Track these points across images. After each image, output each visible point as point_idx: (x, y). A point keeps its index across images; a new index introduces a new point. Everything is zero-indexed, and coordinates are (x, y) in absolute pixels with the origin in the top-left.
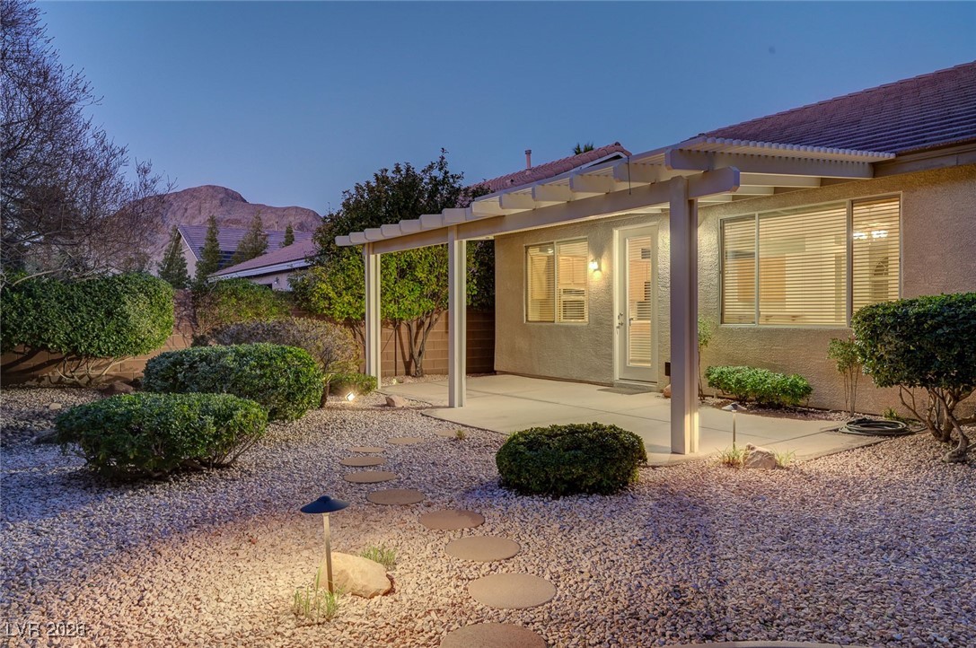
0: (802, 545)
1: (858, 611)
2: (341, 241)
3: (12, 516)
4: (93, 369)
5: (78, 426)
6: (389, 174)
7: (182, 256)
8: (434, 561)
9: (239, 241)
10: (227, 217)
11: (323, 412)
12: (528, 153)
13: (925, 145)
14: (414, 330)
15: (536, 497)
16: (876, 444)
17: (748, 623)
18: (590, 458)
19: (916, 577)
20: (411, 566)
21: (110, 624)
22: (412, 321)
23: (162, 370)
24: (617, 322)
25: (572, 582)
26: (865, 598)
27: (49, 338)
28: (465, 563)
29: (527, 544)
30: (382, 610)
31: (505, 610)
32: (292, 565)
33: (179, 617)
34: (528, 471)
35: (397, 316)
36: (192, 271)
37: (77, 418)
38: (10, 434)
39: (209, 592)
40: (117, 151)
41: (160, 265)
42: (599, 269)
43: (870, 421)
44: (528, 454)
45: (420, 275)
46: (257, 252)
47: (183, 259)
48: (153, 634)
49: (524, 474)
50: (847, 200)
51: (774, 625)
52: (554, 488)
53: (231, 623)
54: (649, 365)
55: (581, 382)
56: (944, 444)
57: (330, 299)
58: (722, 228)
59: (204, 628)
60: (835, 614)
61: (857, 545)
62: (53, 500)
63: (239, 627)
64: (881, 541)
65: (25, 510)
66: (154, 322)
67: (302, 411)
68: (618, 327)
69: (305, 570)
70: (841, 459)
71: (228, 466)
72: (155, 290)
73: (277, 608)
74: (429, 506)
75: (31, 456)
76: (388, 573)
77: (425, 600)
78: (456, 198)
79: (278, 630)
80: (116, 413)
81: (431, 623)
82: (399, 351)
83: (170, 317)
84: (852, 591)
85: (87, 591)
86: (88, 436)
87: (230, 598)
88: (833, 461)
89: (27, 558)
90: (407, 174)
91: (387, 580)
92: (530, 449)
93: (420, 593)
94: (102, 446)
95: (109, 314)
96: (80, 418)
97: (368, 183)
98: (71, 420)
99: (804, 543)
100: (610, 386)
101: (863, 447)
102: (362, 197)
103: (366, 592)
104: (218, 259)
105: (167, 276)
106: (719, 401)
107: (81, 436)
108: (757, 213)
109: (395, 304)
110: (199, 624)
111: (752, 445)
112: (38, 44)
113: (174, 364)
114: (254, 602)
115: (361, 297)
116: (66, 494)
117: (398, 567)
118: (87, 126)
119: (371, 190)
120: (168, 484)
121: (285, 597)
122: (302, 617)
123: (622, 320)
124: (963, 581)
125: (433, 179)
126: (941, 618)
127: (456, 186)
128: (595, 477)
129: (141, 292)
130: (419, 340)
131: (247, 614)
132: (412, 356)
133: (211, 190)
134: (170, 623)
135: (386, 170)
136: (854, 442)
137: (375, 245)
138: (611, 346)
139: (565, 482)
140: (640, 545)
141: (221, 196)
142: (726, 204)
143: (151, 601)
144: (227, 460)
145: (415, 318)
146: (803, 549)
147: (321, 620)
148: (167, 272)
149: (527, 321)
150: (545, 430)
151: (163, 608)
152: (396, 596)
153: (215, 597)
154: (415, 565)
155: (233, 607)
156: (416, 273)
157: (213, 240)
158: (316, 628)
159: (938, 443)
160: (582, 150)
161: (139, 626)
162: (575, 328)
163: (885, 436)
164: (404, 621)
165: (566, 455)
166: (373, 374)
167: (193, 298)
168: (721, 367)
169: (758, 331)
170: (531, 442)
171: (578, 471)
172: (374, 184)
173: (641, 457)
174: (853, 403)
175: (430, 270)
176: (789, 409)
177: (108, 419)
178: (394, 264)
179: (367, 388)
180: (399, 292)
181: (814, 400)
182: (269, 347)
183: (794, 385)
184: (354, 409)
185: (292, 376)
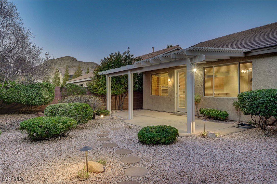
0: (218, 160)
1: (229, 178)
2: (100, 73)
3: (7, 150)
4: (33, 108)
5: (25, 126)
6: (114, 55)
7: (59, 76)
8: (117, 163)
9: (74, 72)
10: (72, 65)
11: (93, 121)
12: (153, 48)
13: (259, 47)
14: (121, 97)
15: (148, 145)
16: (245, 131)
17: (198, 181)
18: (162, 135)
19: (247, 169)
20: (110, 165)
21: (29, 180)
22: (120, 95)
23: (49, 110)
24: (176, 96)
25: (153, 169)
26: (231, 175)
27: (21, 100)
28: (125, 164)
29: (143, 159)
30: (101, 177)
31: (133, 177)
32: (79, 164)
33: (47, 178)
34: (146, 138)
35: (116, 94)
36: (61, 81)
37: (25, 123)
38: (10, 127)
39: (56, 171)
40: (40, 49)
41: (53, 79)
42: (171, 81)
43: (244, 124)
44: (146, 133)
45: (122, 82)
46: (79, 75)
47: (59, 77)
48: (40, 182)
50: (238, 62)
51: (205, 182)
52: (153, 143)
53: (61, 180)
54: (185, 107)
55: (166, 112)
56: (263, 131)
57: (97, 89)
58: (204, 70)
59: (54, 181)
60: (222, 179)
61: (233, 160)
62: (19, 145)
63: (63, 181)
64: (240, 159)
65: (11, 148)
66: (49, 96)
67: (87, 121)
68: (176, 97)
69: (82, 166)
70: (234, 135)
71: (66, 136)
72: (50, 87)
73: (73, 176)
74: (118, 148)
75: (14, 133)
76: (104, 166)
77: (113, 174)
78: (132, 61)
79: (73, 182)
80: (36, 122)
81: (113, 180)
82: (116, 103)
83: (53, 94)
84: (228, 173)
85: (25, 171)
86: (28, 128)
87: (61, 173)
88: (231, 135)
89: (10, 161)
90: (119, 55)
91: (103, 169)
92: (147, 132)
93: (112, 172)
94: (32, 131)
95: (37, 93)
96: (26, 123)
97: (108, 57)
98: (24, 124)
99: (218, 159)
100: (174, 113)
101: (241, 132)
102: (106, 61)
103: (97, 172)
104: (69, 77)
105: (55, 82)
106: (203, 118)
107: (26, 128)
108: (213, 66)
109: (115, 90)
110: (52, 180)
111: (209, 131)
112: (18, 22)
113: (53, 108)
114: (67, 174)
115: (106, 88)
116: (22, 144)
117: (107, 165)
118: (30, 44)
119: (108, 59)
120: (49, 141)
121: (76, 173)
122: (79, 178)
123: (177, 95)
124: (260, 170)
125: (126, 56)
126: (251, 181)
127: (132, 58)
128: (164, 140)
129: (46, 87)
130: (122, 100)
131: (65, 177)
132: (120, 105)
133: (68, 58)
134: (45, 179)
135: (113, 54)
136: (238, 130)
137: (109, 74)
138: (174, 102)
139: (156, 141)
140: (173, 159)
141: (71, 59)
142: (205, 63)
143: (41, 174)
144: (66, 134)
145: (121, 94)
146: (218, 161)
147: (84, 179)
148: (55, 81)
149: (151, 95)
150: (151, 127)
151: (44, 176)
152: (105, 173)
153: (57, 173)
154: (112, 164)
155: (62, 176)
156: (121, 82)
157: (67, 72)
158: (83, 181)
159: (262, 131)
160: (169, 46)
161: (37, 180)
162: (165, 97)
163: (248, 128)
164: (106, 180)
165: (156, 134)
166: (109, 110)
167: (60, 89)
168: (203, 108)
169: (214, 98)
170: (147, 130)
171: (159, 138)
172: (109, 57)
173: (177, 135)
174: (240, 118)
175: (125, 81)
176: (223, 120)
177: (33, 124)
178: (115, 79)
179: (107, 114)
180: (116, 87)
181: (229, 118)
182: (78, 103)
183: (224, 114)
184: (103, 120)
185: (84, 111)
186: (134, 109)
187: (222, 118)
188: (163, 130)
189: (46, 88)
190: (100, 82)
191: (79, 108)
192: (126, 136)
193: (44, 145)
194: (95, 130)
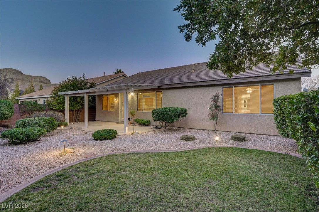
2: (59, 93)
6: (71, 78)
8: (81, 149)
10: (16, 78)
11: (56, 130)
12: (104, 73)
13: (165, 84)
14: (77, 112)
18: (108, 134)
22: (76, 110)
24: (120, 110)
28: (86, 149)
29: (96, 146)
31: (90, 152)
35: (73, 109)
42: (117, 100)
43: (156, 127)
45: (78, 100)
49: (97, 137)
50: (155, 91)
52: (102, 139)
55: (113, 122)
57: (56, 106)
58: (138, 94)
66: (9, 112)
67: (53, 130)
68: (120, 112)
69: (60, 152)
71: (39, 140)
72: (9, 104)
74: (80, 143)
79: (57, 157)
80: (17, 131)
81: (80, 154)
82: (73, 117)
83: (13, 110)
88: (148, 133)
90: (75, 79)
91: (73, 151)
92: (98, 133)
93: (78, 152)
100: (119, 123)
102: (64, 84)
103: (70, 152)
104: (19, 93)
106: (137, 124)
109: (72, 107)
111: (136, 131)
113: (24, 122)
115: (64, 105)
121: (58, 154)
122: (61, 156)
125: (81, 80)
127: (87, 81)
128: (108, 137)
130: (78, 114)
132: (76, 118)
133: (9, 70)
136: (153, 130)
137: (67, 95)
138: (119, 115)
141: (13, 71)
142: (138, 90)
144: (38, 140)
149: (102, 110)
152: (75, 153)
157: (17, 88)
162: (112, 111)
165: (104, 134)
166: (67, 122)
167: (19, 106)
168: (137, 118)
169: (143, 112)
170: (98, 132)
171: (106, 136)
172: (67, 81)
173: (117, 134)
174: (156, 124)
175: (81, 100)
176: (147, 125)
177: (15, 133)
178: (72, 98)
179: (66, 125)
180: (73, 104)
181: (151, 124)
182: (45, 118)
183: (147, 121)
184: (63, 129)
185: (51, 123)
186: (89, 121)
187: (146, 124)
188: (108, 131)
189: (5, 106)
190: (59, 100)
191: (47, 121)
192: (84, 137)
193: (31, 146)
194: (60, 136)
